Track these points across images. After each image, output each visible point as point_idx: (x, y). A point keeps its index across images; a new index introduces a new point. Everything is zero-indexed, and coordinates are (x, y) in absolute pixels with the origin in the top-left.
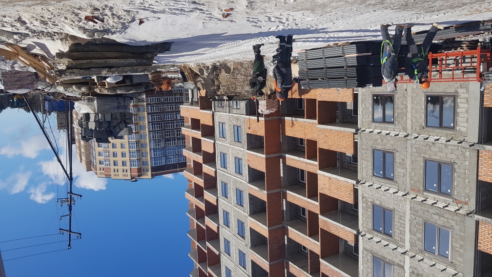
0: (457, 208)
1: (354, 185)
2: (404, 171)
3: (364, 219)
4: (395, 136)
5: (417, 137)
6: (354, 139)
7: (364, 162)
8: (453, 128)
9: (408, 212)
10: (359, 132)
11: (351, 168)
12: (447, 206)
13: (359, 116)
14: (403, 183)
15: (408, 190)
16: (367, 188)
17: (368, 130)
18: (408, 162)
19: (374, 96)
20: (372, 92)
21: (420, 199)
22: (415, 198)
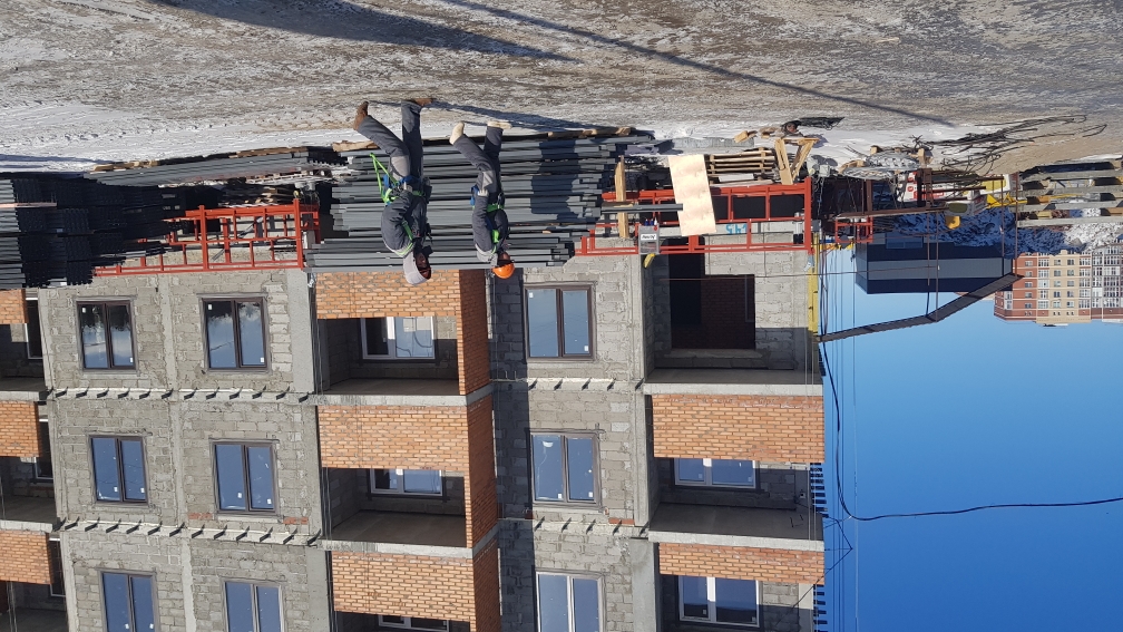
0: (288, 534)
1: (47, 535)
2: (169, 476)
3: (83, 613)
4: (141, 397)
5: (191, 395)
6: (37, 417)
7: (70, 472)
8: (264, 367)
9: (188, 569)
10: (50, 397)
11: (36, 493)
12: (268, 536)
13: (45, 358)
14: (170, 504)
15: (183, 517)
16: (83, 535)
17: (72, 392)
18: (177, 454)
19: (80, 305)
20: (74, 296)
21: (210, 533)
22: (200, 532)
